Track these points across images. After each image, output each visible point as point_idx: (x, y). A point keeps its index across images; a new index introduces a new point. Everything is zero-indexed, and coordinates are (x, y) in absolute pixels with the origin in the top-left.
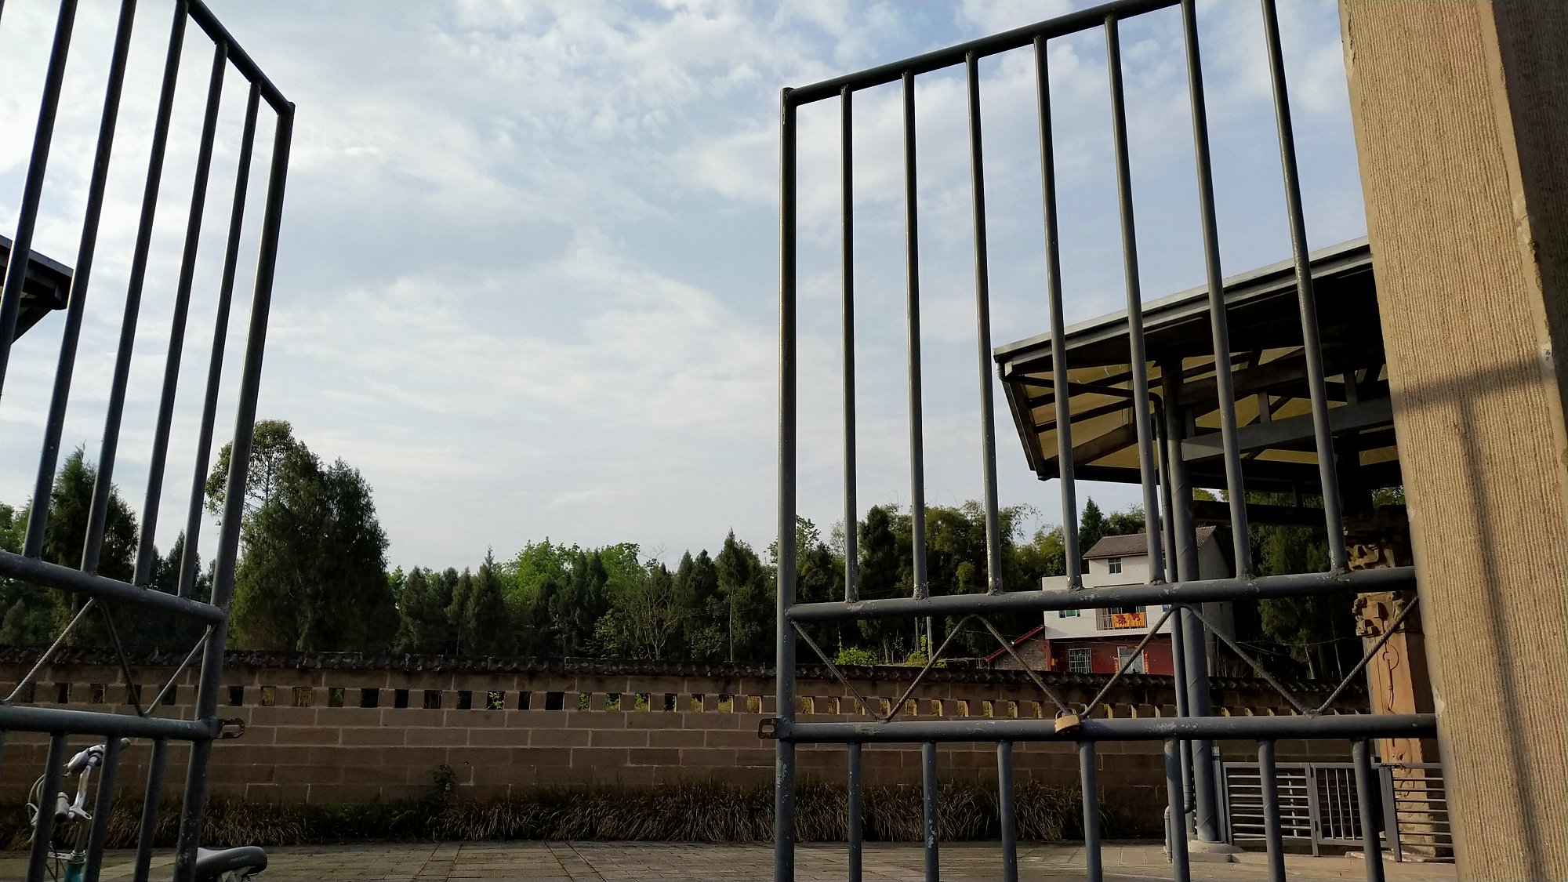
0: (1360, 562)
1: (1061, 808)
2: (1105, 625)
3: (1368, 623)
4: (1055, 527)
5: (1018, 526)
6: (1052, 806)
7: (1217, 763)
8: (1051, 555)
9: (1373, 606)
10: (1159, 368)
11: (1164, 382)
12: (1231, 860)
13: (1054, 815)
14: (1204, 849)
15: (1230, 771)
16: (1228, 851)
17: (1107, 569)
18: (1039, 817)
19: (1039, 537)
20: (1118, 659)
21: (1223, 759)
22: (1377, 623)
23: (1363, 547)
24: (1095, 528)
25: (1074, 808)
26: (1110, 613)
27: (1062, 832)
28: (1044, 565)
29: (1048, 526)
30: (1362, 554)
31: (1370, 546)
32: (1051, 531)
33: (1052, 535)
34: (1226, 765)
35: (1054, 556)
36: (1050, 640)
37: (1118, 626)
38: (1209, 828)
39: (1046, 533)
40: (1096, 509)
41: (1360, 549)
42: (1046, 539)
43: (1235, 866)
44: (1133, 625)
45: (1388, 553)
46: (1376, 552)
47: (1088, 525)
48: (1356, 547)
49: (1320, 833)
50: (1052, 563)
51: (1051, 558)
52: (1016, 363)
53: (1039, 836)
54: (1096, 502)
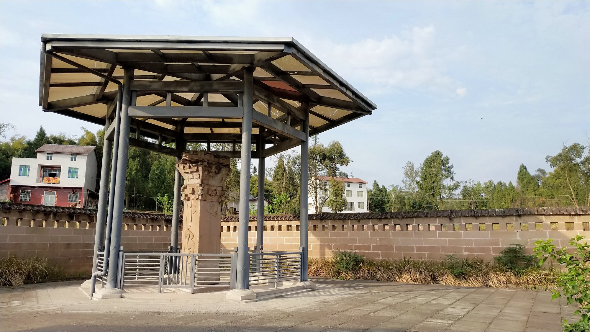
0: (189, 171)
1: (25, 270)
2: (40, 181)
3: (187, 195)
4: (22, 136)
5: (3, 133)
6: (20, 269)
7: (121, 253)
8: (18, 148)
9: (190, 189)
10: (123, 71)
11: (125, 78)
12: (122, 297)
13: (21, 273)
14: (109, 293)
15: (127, 257)
16: (120, 293)
17: (46, 157)
18: (12, 274)
19: (13, 139)
20: (44, 196)
21: (124, 252)
22: (190, 195)
23: (191, 165)
24: (42, 139)
25: (32, 269)
26: (43, 176)
27: (24, 282)
28: (14, 152)
29: (18, 135)
30: (190, 167)
31: (194, 165)
32: (20, 137)
33: (20, 139)
34: (125, 254)
35: (19, 149)
36: (12, 185)
37: (46, 182)
38: (113, 282)
39: (17, 138)
40: (44, 131)
41: (190, 165)
42: (17, 141)
43: (124, 300)
44: (53, 183)
45: (200, 169)
46: (196, 168)
47: (39, 137)
48: (188, 165)
49: (162, 283)
50: (18, 151)
51: (18, 149)
52: (54, 45)
53: (11, 284)
54: (44, 129)
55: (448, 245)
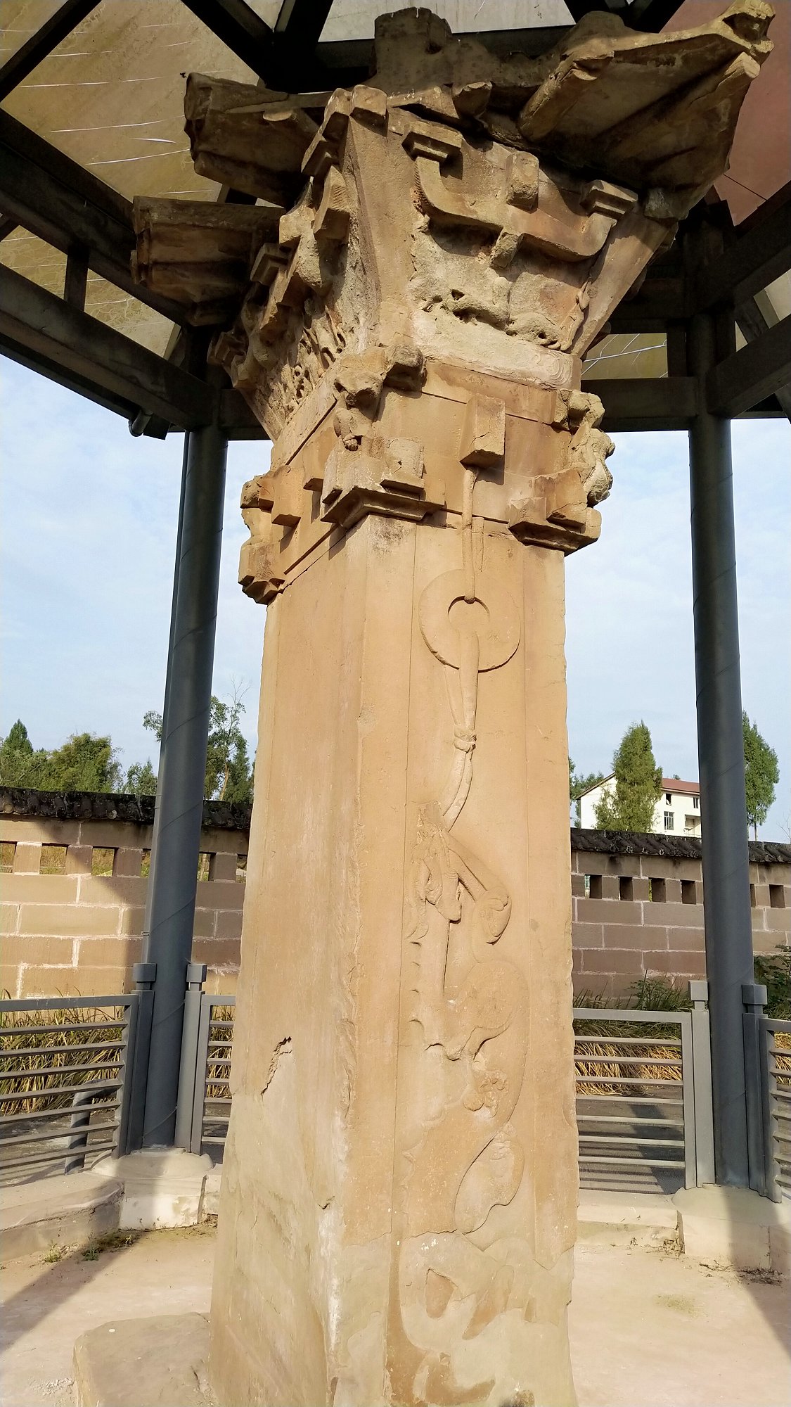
55: (603, 945)
